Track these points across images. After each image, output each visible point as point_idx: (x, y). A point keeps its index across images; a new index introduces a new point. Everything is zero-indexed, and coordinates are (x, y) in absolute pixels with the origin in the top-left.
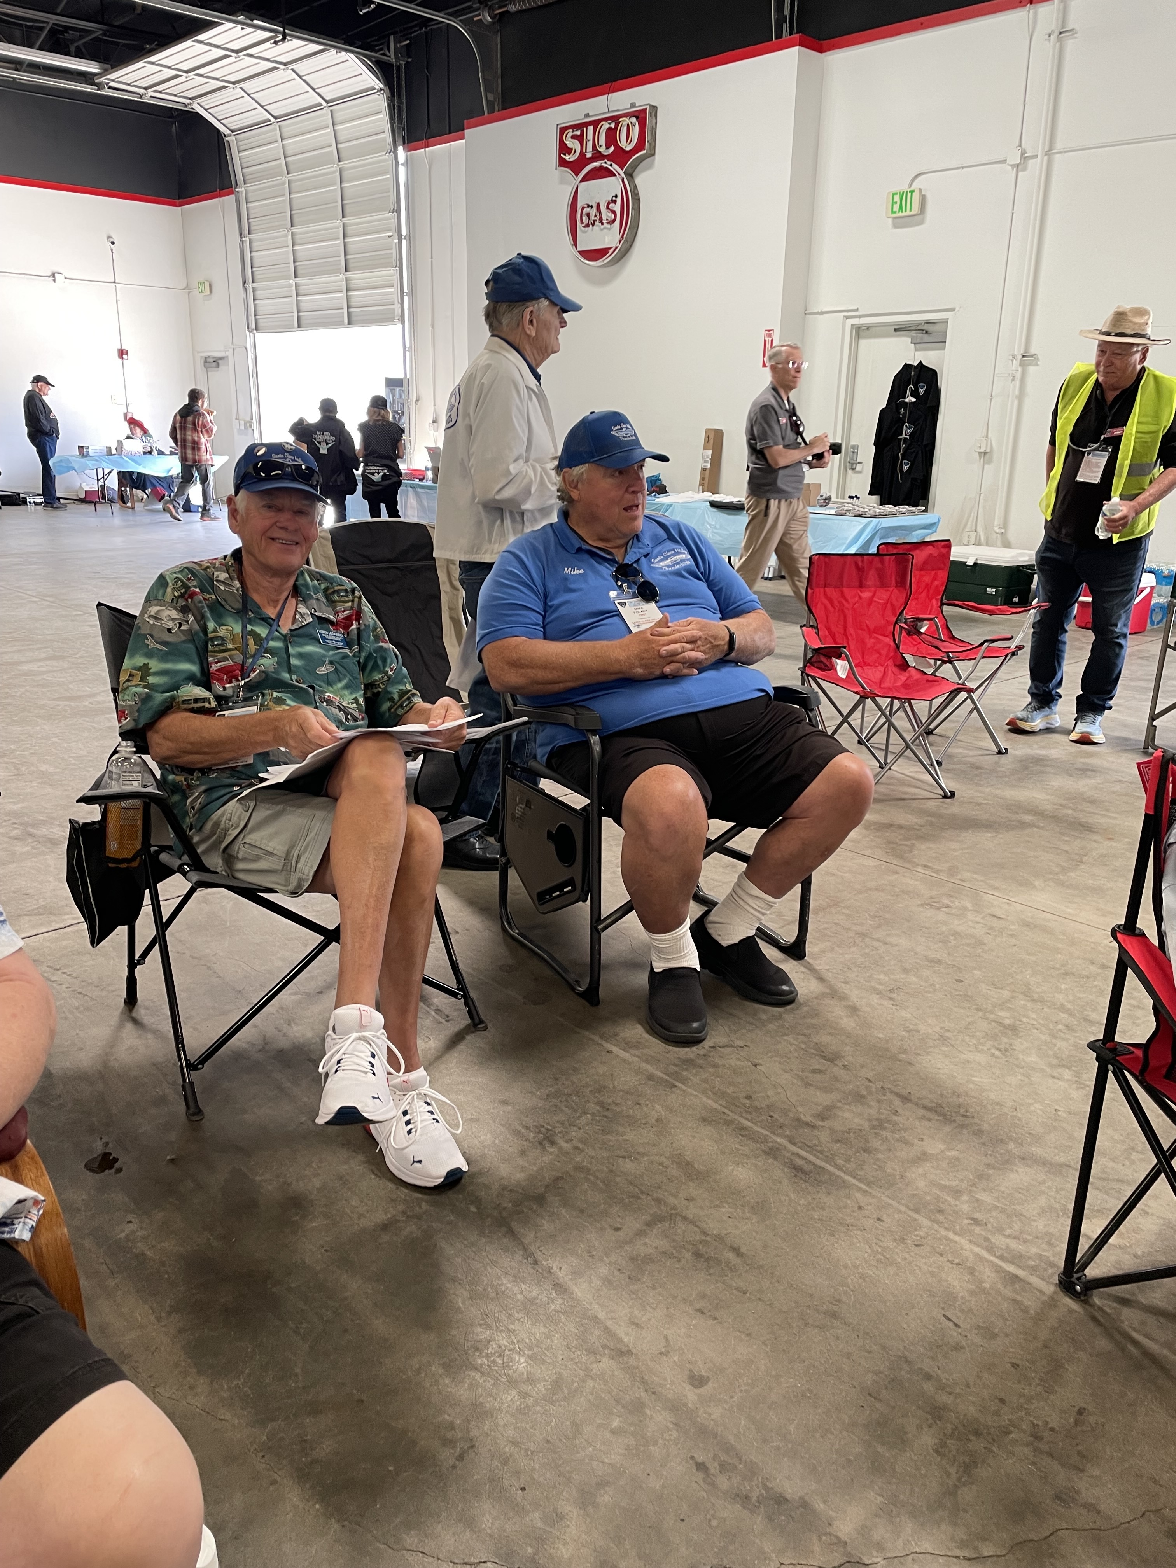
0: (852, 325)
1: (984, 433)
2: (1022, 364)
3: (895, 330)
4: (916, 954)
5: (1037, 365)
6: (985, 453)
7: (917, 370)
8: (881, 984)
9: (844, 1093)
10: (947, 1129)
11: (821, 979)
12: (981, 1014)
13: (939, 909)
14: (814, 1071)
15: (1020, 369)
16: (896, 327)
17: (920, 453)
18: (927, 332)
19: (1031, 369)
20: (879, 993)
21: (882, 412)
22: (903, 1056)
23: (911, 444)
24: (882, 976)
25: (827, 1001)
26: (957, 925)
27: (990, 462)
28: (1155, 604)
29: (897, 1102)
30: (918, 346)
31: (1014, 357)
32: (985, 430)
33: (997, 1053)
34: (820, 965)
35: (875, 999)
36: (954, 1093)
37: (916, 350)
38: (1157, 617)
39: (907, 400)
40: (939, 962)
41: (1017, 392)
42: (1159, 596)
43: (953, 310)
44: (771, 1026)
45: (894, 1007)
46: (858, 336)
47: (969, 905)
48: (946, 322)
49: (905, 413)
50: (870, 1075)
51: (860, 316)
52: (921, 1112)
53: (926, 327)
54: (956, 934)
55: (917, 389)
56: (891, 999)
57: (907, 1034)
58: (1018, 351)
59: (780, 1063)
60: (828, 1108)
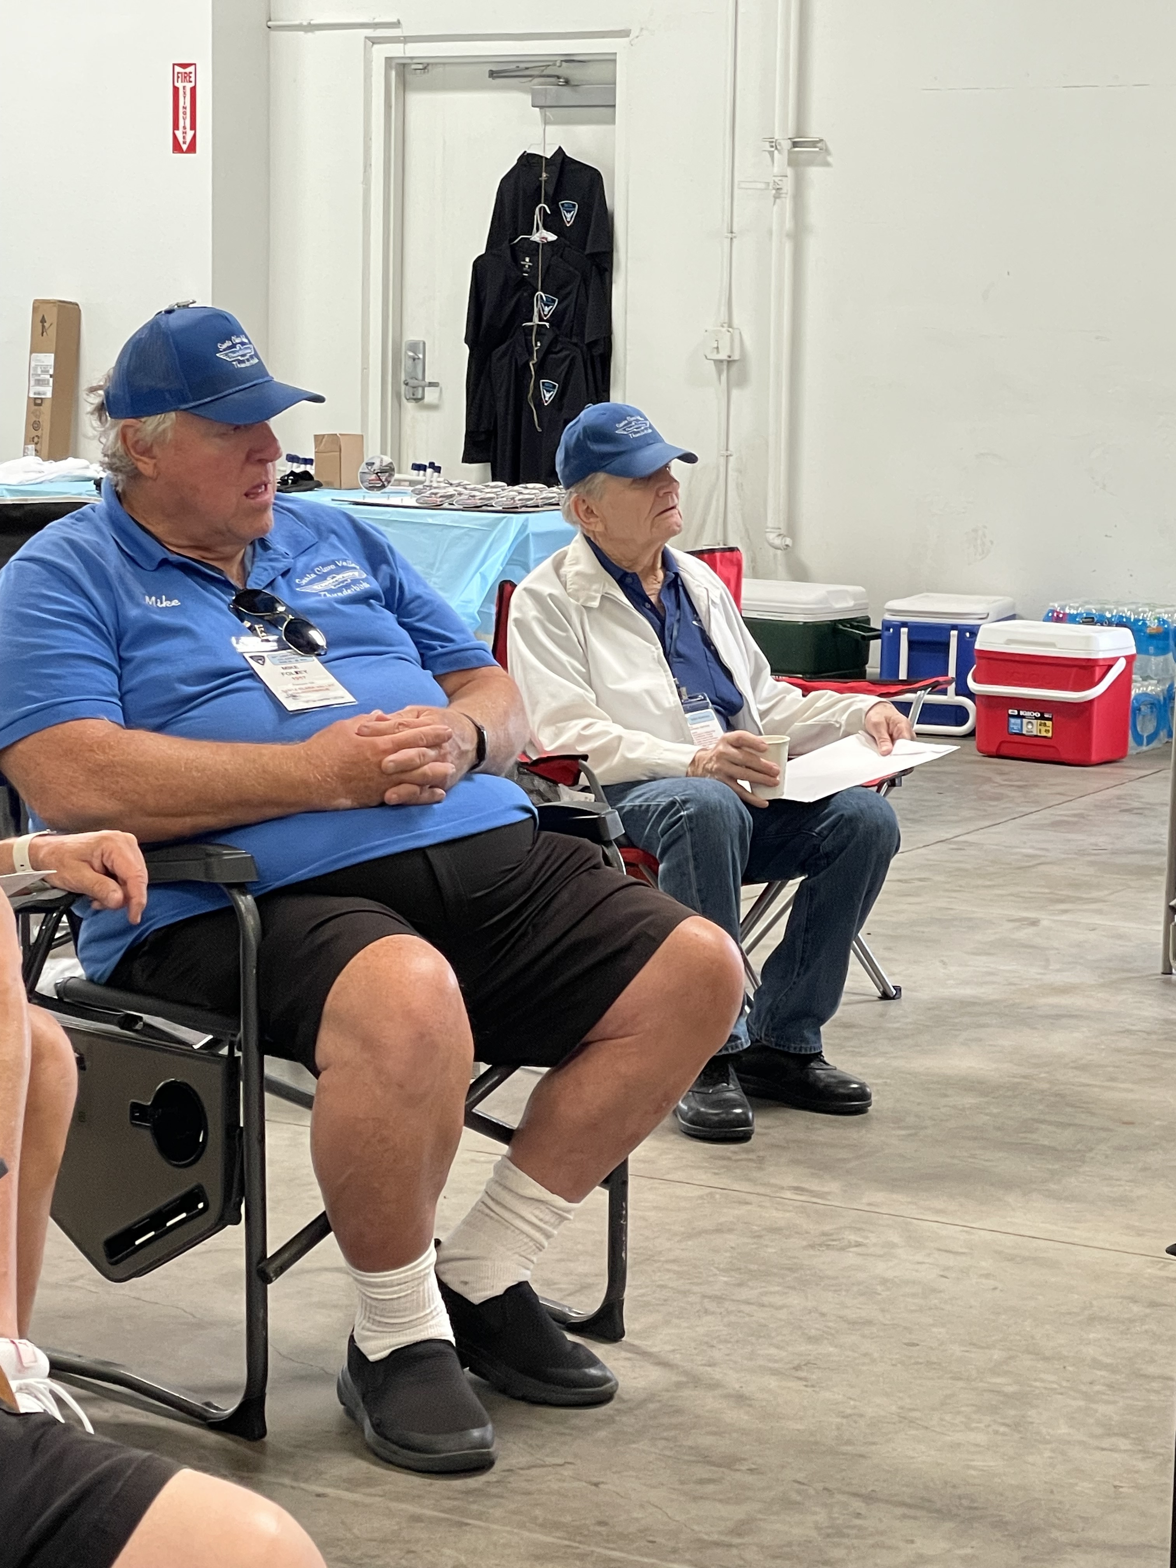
0: (388, 59)
1: (723, 316)
2: (792, 162)
3: (493, 74)
4: (823, 1315)
5: (827, 164)
6: (730, 362)
7: (556, 169)
8: (776, 1361)
9: (765, 1502)
10: (949, 1525)
11: (664, 1364)
12: (960, 1384)
13: (843, 1249)
14: (701, 1482)
15: (789, 171)
16: (495, 68)
17: (579, 359)
18: (567, 82)
19: (814, 173)
20: (775, 1372)
21: (479, 265)
22: (848, 1448)
23: (554, 341)
24: (773, 1351)
25: (686, 1393)
26: (880, 1268)
27: (742, 381)
28: (1138, 696)
29: (858, 1505)
30: (549, 112)
31: (774, 144)
32: (724, 309)
33: (1002, 1429)
34: (656, 1344)
35: (773, 1383)
36: (946, 1483)
37: (546, 122)
38: (1146, 726)
39: (536, 237)
40: (869, 1323)
41: (789, 225)
42: (1145, 678)
43: (624, 33)
44: (602, 1434)
45: (809, 1389)
46: (404, 85)
47: (895, 1238)
48: (610, 60)
49: (533, 268)
50: (800, 1476)
51: (406, 40)
52: (899, 1511)
53: (566, 71)
54: (884, 1281)
55: (556, 212)
56: (800, 1379)
57: (844, 1421)
58: (783, 133)
59: (637, 1477)
60: (743, 1523)
